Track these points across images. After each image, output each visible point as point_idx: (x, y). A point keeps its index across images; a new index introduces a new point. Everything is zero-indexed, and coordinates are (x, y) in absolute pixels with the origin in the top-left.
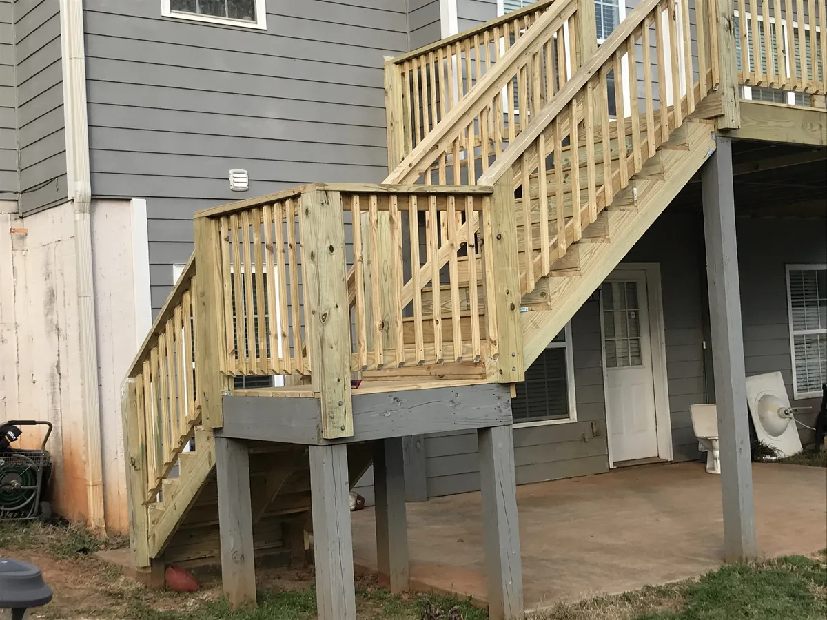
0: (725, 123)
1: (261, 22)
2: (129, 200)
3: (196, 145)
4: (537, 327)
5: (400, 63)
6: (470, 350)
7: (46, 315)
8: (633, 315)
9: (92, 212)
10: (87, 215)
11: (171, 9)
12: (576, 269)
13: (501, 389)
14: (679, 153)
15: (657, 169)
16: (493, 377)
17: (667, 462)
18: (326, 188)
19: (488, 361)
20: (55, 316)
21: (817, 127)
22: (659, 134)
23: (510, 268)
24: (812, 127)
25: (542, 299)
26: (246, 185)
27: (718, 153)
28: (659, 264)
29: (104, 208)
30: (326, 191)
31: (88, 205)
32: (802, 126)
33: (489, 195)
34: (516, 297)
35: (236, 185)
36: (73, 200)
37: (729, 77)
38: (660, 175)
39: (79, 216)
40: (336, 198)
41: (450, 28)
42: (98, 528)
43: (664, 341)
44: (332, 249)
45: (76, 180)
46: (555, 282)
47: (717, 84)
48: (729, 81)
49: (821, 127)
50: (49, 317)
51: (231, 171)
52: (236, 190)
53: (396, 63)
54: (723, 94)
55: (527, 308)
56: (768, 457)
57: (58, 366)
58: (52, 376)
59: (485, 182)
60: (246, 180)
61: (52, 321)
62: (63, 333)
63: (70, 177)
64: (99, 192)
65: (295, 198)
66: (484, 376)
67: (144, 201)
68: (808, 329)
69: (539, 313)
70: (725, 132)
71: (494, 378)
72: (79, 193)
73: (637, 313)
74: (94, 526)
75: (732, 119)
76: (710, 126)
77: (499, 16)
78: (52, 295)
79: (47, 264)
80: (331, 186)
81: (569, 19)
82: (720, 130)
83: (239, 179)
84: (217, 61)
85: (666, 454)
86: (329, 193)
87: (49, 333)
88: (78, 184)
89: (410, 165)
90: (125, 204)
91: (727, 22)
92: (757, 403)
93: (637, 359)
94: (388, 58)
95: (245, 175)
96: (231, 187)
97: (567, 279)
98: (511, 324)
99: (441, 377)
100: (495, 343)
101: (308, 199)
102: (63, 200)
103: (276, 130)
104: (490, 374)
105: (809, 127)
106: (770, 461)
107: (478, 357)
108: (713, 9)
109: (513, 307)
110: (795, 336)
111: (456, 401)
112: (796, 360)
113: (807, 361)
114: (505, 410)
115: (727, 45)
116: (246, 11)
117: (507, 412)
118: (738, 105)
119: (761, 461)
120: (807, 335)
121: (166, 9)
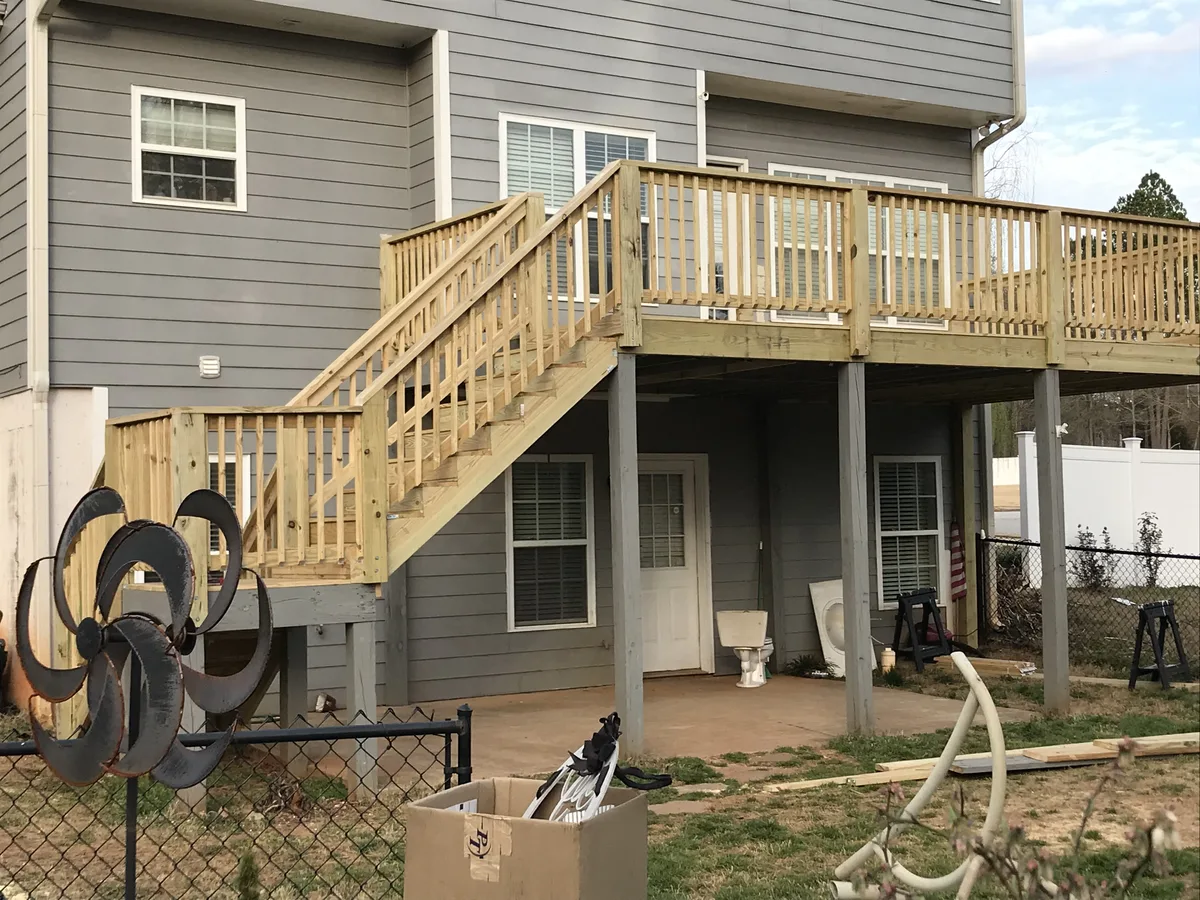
0: (624, 342)
1: (241, 204)
2: (91, 389)
3: (161, 332)
4: (408, 532)
5: (393, 243)
6: (334, 553)
7: (9, 502)
8: (677, 510)
9: (50, 402)
10: (45, 405)
11: (143, 193)
12: (454, 480)
13: (366, 589)
14: (575, 370)
15: (549, 386)
16: (357, 578)
17: (707, 674)
18: (191, 411)
19: (353, 563)
20: (16, 503)
21: (742, 340)
22: (549, 354)
23: (378, 479)
24: (736, 339)
25: (416, 507)
26: (216, 372)
27: (619, 369)
28: (707, 455)
29: (63, 397)
30: (190, 414)
31: (45, 395)
32: (724, 340)
33: (360, 413)
34: (382, 506)
35: (206, 372)
36: (32, 389)
37: (630, 297)
38: (552, 392)
39: (37, 406)
40: (200, 420)
41: (445, 212)
42: (44, 717)
43: (709, 540)
44: (193, 464)
45: (34, 370)
46: (429, 492)
47: (618, 304)
48: (631, 301)
49: (747, 340)
50: (12, 504)
51: (201, 358)
52: (206, 378)
53: (391, 243)
54: (623, 314)
55: (397, 516)
56: (817, 673)
57: (16, 554)
58: (12, 564)
59: (357, 401)
60: (217, 367)
61: (13, 508)
62: (21, 521)
63: (30, 365)
64: (59, 380)
65: (169, 417)
66: (348, 577)
67: (106, 389)
68: (902, 529)
69: (410, 521)
70: (627, 349)
71: (360, 579)
72: (37, 383)
73: (681, 508)
74: (40, 715)
75: (632, 338)
76: (612, 344)
77: (501, 199)
78: (14, 481)
79: (11, 450)
80: (195, 409)
81: (506, 235)
82: (623, 348)
83: (210, 366)
84: (192, 245)
85: (708, 666)
86: (193, 416)
87: (11, 519)
88: (38, 374)
89: (331, 372)
90: (85, 393)
91: (631, 246)
92: (825, 612)
93: (680, 560)
94: (386, 237)
95: (216, 362)
96: (201, 374)
97: (443, 489)
98: (377, 531)
99: (322, 576)
100: (360, 547)
101: (175, 420)
102: (23, 389)
103: (254, 314)
104: (355, 575)
105: (732, 340)
106: (820, 677)
107: (341, 560)
108: (617, 233)
109: (378, 515)
110: (883, 538)
111: (317, 597)
112: (883, 565)
113: (899, 567)
114: (369, 609)
115: (630, 267)
116: (226, 192)
117: (371, 610)
118: (640, 324)
119: (810, 677)
120: (900, 537)
121: (137, 194)
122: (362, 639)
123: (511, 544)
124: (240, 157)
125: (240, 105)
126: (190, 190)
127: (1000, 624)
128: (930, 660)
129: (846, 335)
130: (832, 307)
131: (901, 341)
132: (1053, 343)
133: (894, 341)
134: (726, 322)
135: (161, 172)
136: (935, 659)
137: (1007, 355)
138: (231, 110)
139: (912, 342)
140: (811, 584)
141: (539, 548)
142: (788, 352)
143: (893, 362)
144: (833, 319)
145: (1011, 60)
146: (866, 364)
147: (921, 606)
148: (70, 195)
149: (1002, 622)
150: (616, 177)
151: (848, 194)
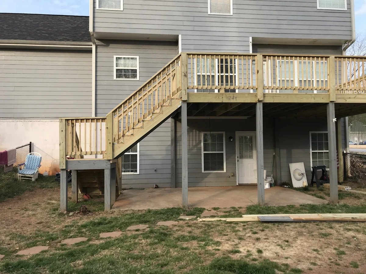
0: (183, 99)
1: (138, 78)
13: (108, 161)
14: (168, 107)
21: (221, 98)
23: (110, 134)
24: (219, 97)
27: (182, 106)
30: (62, 119)
32: (215, 98)
33: (106, 119)
37: (184, 87)
40: (64, 121)
44: (62, 131)
46: (126, 138)
48: (184, 89)
49: (223, 97)
54: (182, 92)
56: (285, 186)
68: (319, 150)
70: (184, 101)
73: (252, 144)
75: (185, 98)
76: (180, 100)
91: (184, 74)
92: (293, 171)
93: (251, 157)
97: (130, 137)
98: (110, 147)
100: (106, 151)
106: (286, 187)
109: (110, 143)
110: (312, 152)
111: (95, 163)
112: (312, 159)
113: (318, 160)
114: (108, 166)
115: (184, 80)
116: (135, 76)
117: (109, 166)
118: (187, 94)
119: (284, 187)
120: (318, 152)
121: (115, 78)
122: (106, 173)
123: (203, 152)
124: (138, 69)
125: (138, 57)
126: (126, 76)
127: (351, 176)
128: (322, 184)
129: (256, 95)
130: (251, 88)
131: (276, 96)
132: (331, 95)
133: (273, 96)
134: (214, 93)
135: (120, 73)
136: (323, 184)
137: (314, 99)
138: (136, 58)
139: (280, 96)
140: (289, 164)
141: (211, 153)
142: (236, 100)
143: (273, 102)
144: (252, 91)
145: (351, 25)
146: (263, 103)
147: (321, 170)
148: (101, 79)
149: (352, 175)
150: (180, 57)
151: (256, 56)
